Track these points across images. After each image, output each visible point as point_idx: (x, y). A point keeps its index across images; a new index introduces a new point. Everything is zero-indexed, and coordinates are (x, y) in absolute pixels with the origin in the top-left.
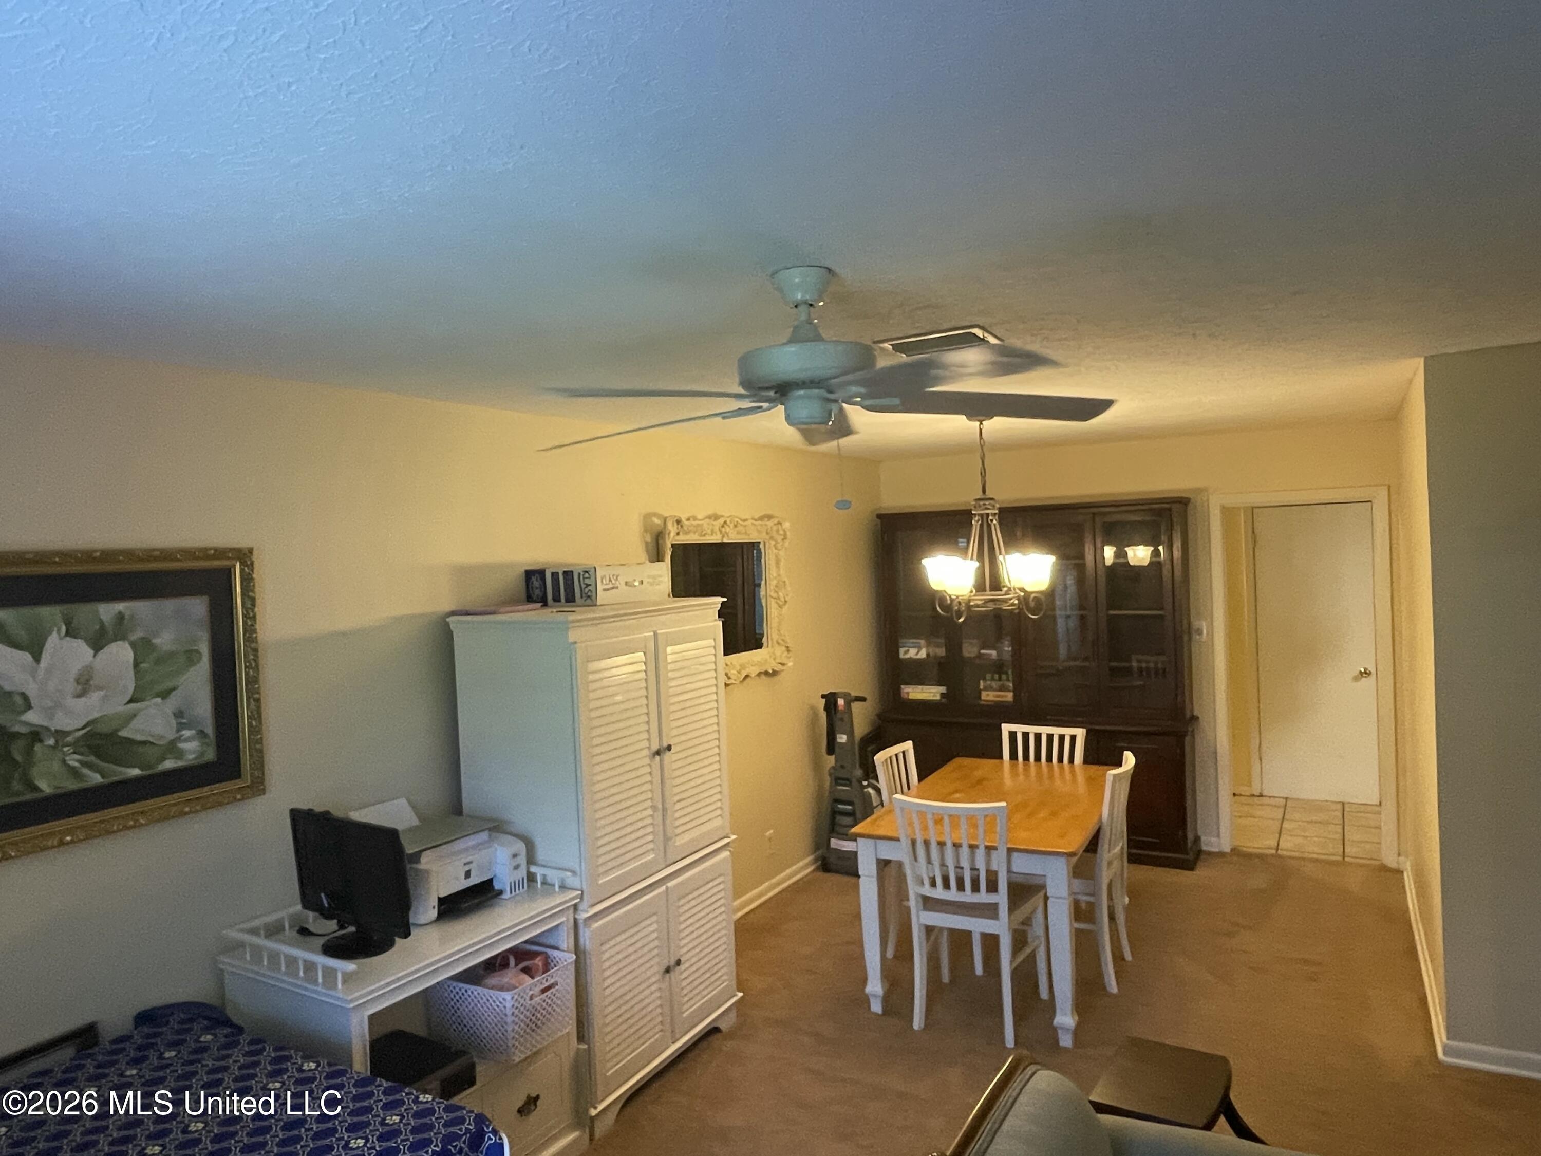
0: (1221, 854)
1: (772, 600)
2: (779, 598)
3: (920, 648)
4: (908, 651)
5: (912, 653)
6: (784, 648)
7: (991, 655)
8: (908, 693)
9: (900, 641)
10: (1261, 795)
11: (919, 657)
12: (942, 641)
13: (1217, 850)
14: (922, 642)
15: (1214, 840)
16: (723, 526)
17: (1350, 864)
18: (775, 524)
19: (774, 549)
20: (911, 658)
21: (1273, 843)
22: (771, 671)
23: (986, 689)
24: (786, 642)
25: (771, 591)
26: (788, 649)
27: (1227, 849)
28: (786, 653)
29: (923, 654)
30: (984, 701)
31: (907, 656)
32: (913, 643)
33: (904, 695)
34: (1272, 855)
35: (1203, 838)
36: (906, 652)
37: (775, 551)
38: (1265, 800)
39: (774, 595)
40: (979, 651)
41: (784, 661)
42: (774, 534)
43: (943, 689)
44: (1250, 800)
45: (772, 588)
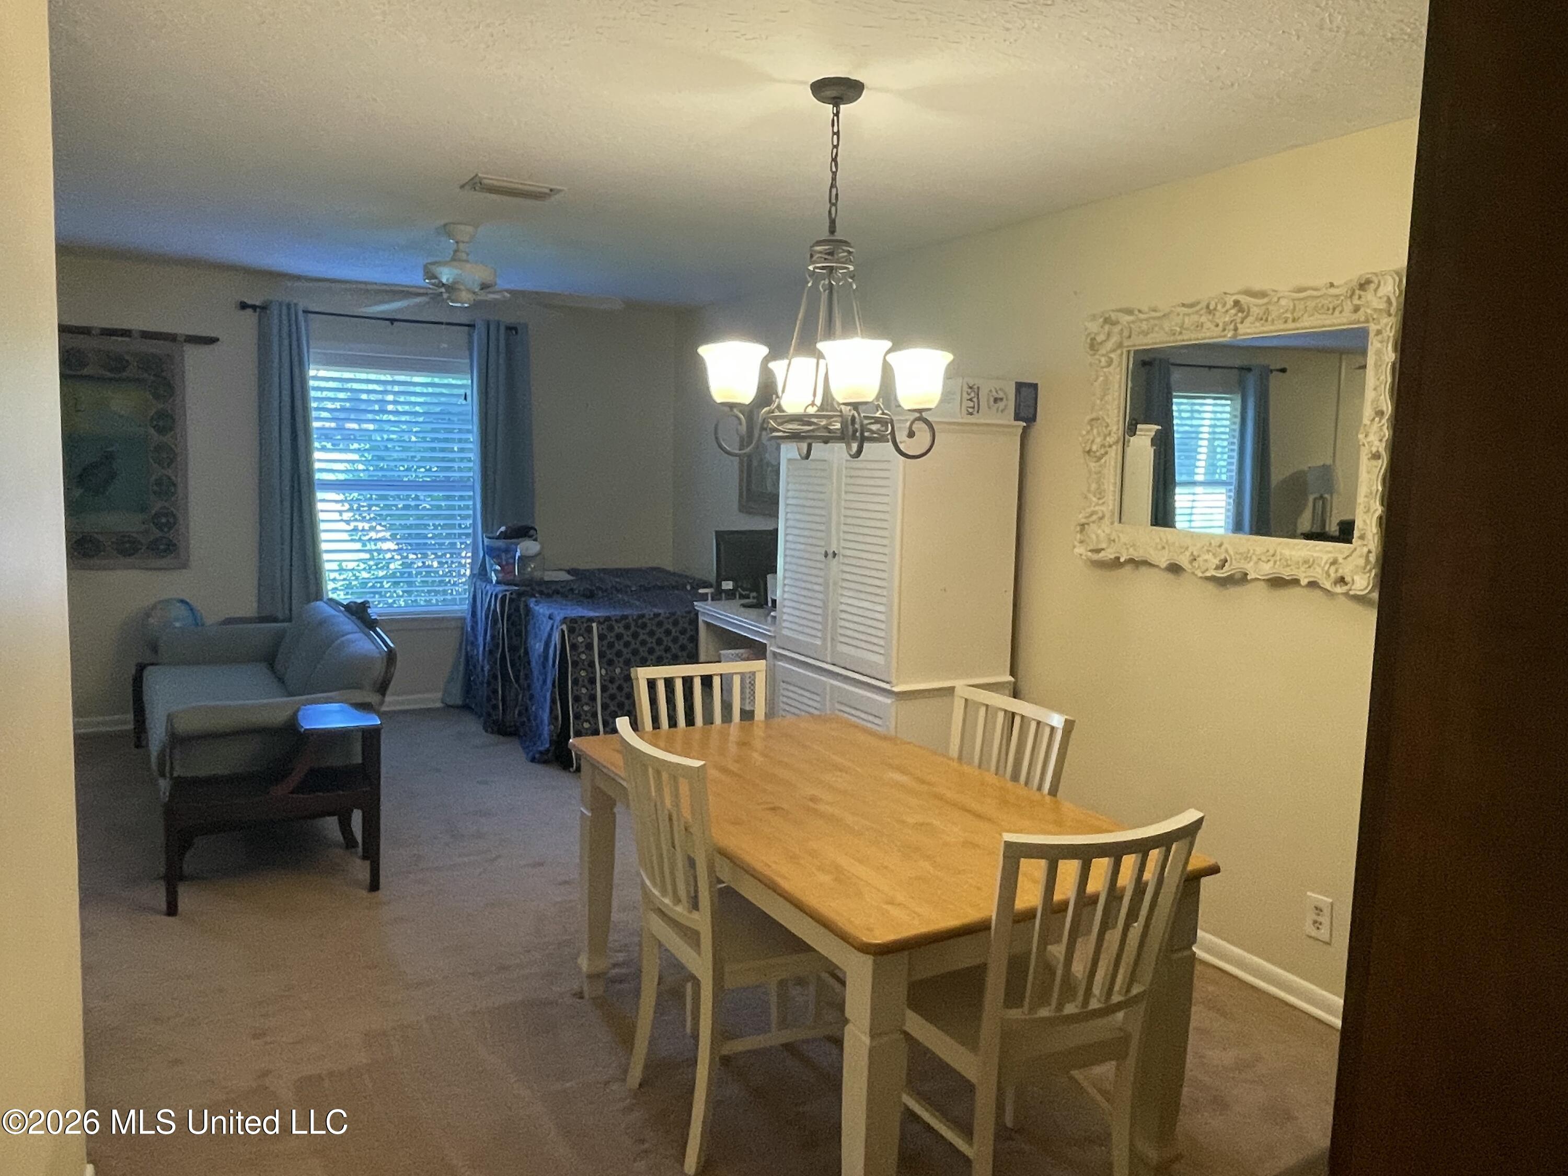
2: (1367, 445)
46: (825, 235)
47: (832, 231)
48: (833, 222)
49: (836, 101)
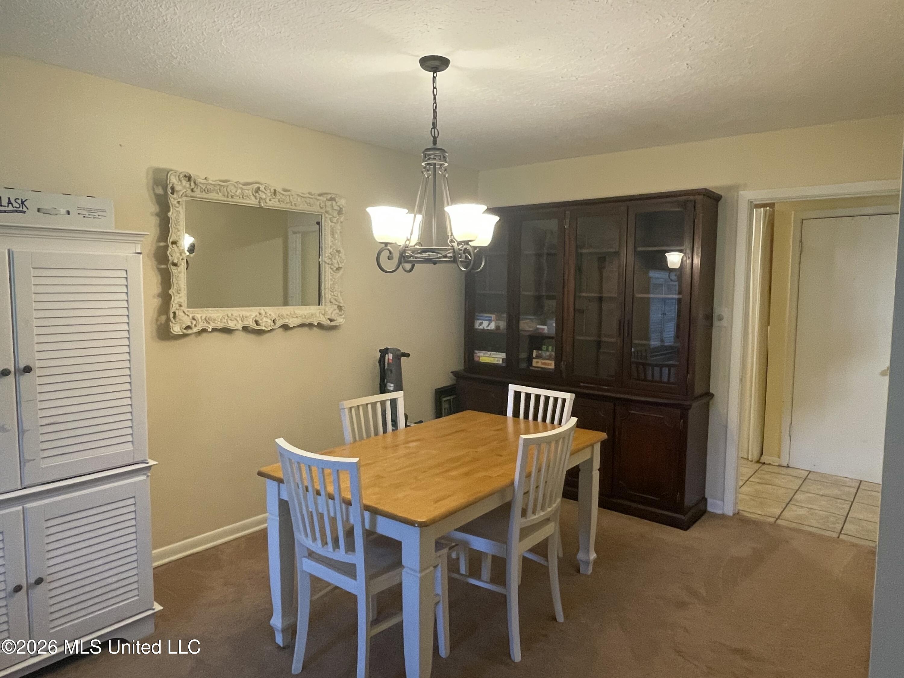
0: (723, 517)
1: (327, 265)
2: (332, 264)
3: (490, 321)
4: (482, 323)
5: (485, 325)
6: (336, 307)
7: (543, 329)
8: (479, 357)
9: (477, 314)
10: (788, 467)
11: (489, 328)
12: (505, 315)
13: (719, 512)
14: (493, 316)
15: (719, 503)
16: (257, 192)
17: (843, 541)
18: (329, 200)
19: (329, 222)
20: (483, 329)
21: (777, 511)
22: (316, 324)
23: (538, 357)
24: (339, 302)
25: (325, 257)
26: (340, 308)
27: (729, 511)
28: (337, 311)
29: (492, 326)
30: (534, 367)
31: (481, 327)
32: (487, 317)
33: (476, 359)
34: (770, 524)
35: (710, 501)
36: (481, 324)
37: (331, 224)
38: (789, 471)
39: (328, 261)
40: (536, 327)
41: (333, 317)
42: (329, 209)
43: (503, 355)
44: (777, 470)
45: (327, 255)
46: (431, 146)
47: (435, 143)
48: (435, 138)
49: (435, 70)
